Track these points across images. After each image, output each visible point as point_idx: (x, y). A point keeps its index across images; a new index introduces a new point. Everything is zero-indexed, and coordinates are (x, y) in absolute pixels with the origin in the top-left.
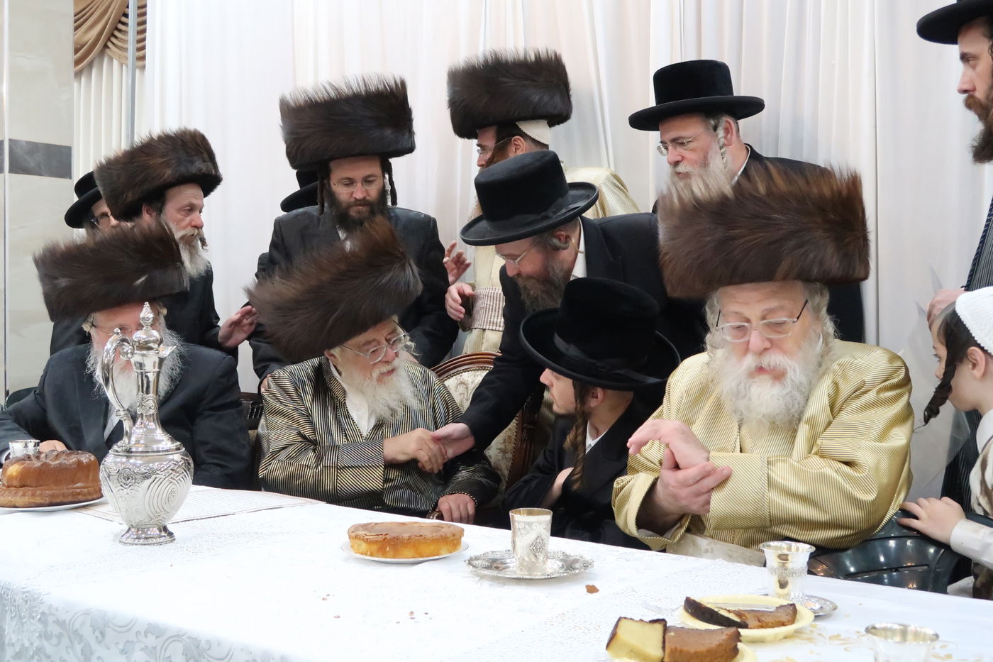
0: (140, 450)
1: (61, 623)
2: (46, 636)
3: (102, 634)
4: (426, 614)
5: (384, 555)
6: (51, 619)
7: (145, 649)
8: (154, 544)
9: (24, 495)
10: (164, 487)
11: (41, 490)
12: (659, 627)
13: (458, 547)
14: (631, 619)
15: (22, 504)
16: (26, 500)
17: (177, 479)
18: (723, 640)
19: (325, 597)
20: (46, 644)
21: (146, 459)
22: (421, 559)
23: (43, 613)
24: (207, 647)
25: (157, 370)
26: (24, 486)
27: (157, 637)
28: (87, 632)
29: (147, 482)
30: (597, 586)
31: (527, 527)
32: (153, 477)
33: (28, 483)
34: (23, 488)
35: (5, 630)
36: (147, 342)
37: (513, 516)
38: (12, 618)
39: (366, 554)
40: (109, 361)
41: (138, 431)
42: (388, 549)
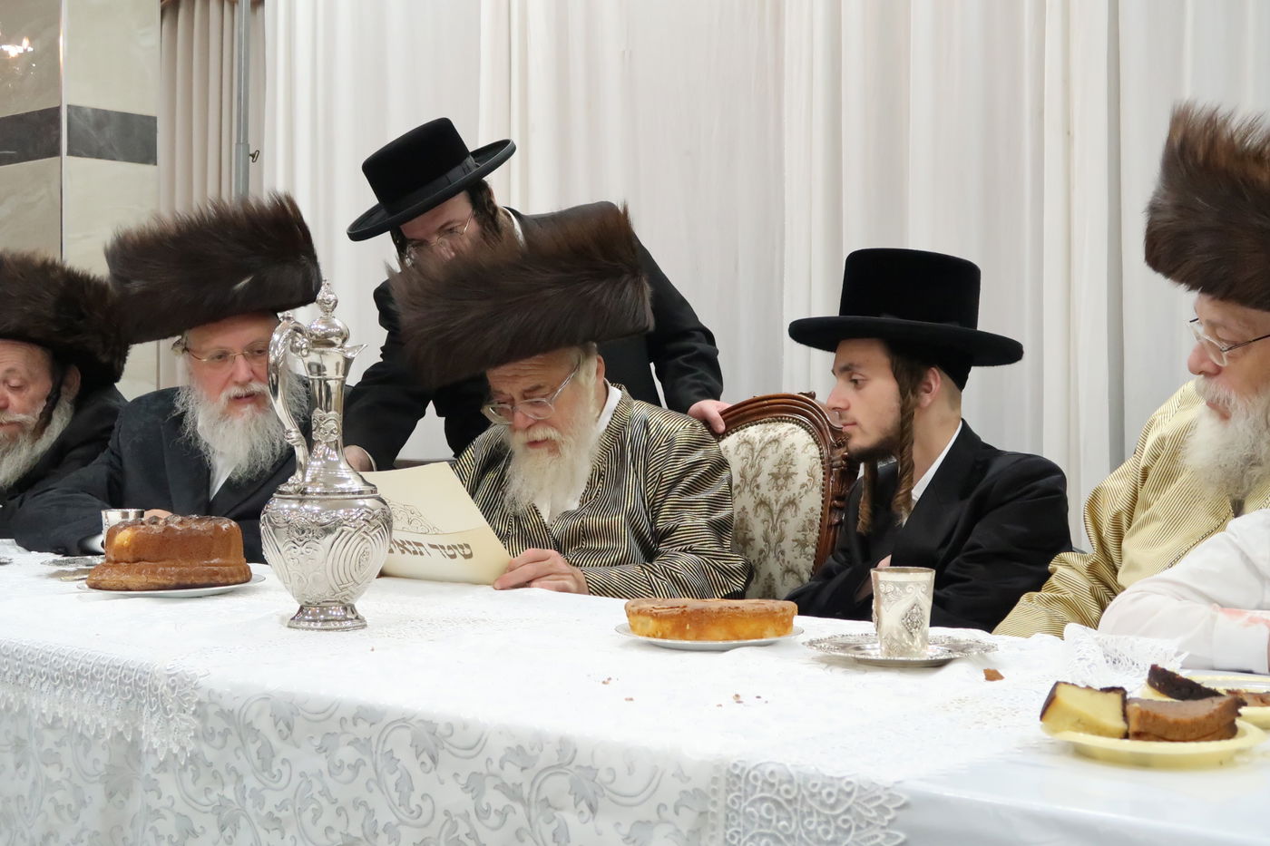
0: (318, 490)
1: (226, 715)
2: (205, 735)
3: (289, 727)
4: (758, 697)
5: (683, 636)
6: (212, 710)
7: (355, 742)
8: (337, 629)
9: (139, 573)
10: (353, 546)
11: (163, 566)
12: (1115, 699)
13: (789, 630)
14: (1073, 684)
15: (137, 585)
16: (143, 579)
17: (372, 534)
19: (606, 680)
20: (205, 748)
21: (328, 503)
22: (735, 642)
23: (199, 703)
24: (448, 732)
25: (340, 376)
26: (138, 561)
27: (372, 724)
28: (264, 724)
29: (330, 538)
30: (1001, 672)
31: (898, 589)
32: (339, 530)
33: (146, 556)
34: (137, 564)
35: (141, 733)
36: (326, 336)
38: (152, 714)
39: (654, 636)
40: (277, 358)
41: (314, 463)
42: (688, 627)
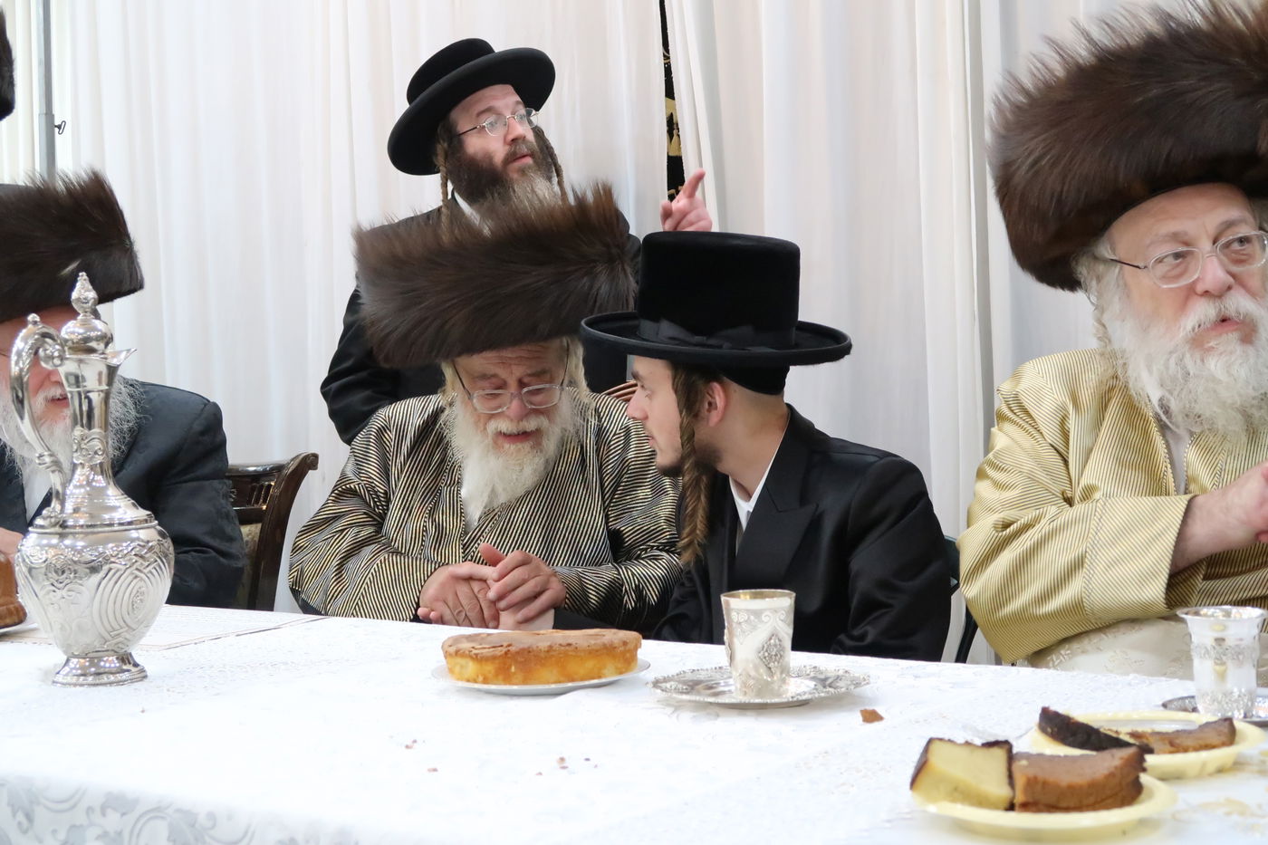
0: (82, 522)
3: (29, 817)
4: (587, 760)
5: (507, 680)
7: (104, 837)
8: (111, 683)
10: (124, 586)
12: (1000, 754)
13: (633, 664)
14: (949, 740)
17: (146, 571)
18: (1116, 768)
19: (409, 743)
21: (92, 537)
22: (570, 684)
24: (210, 824)
25: (105, 387)
27: (123, 814)
29: (96, 578)
30: (880, 711)
31: (752, 617)
32: (106, 568)
36: (87, 340)
37: (727, 603)
39: (475, 681)
40: (21, 370)
41: (76, 491)
42: (513, 669)
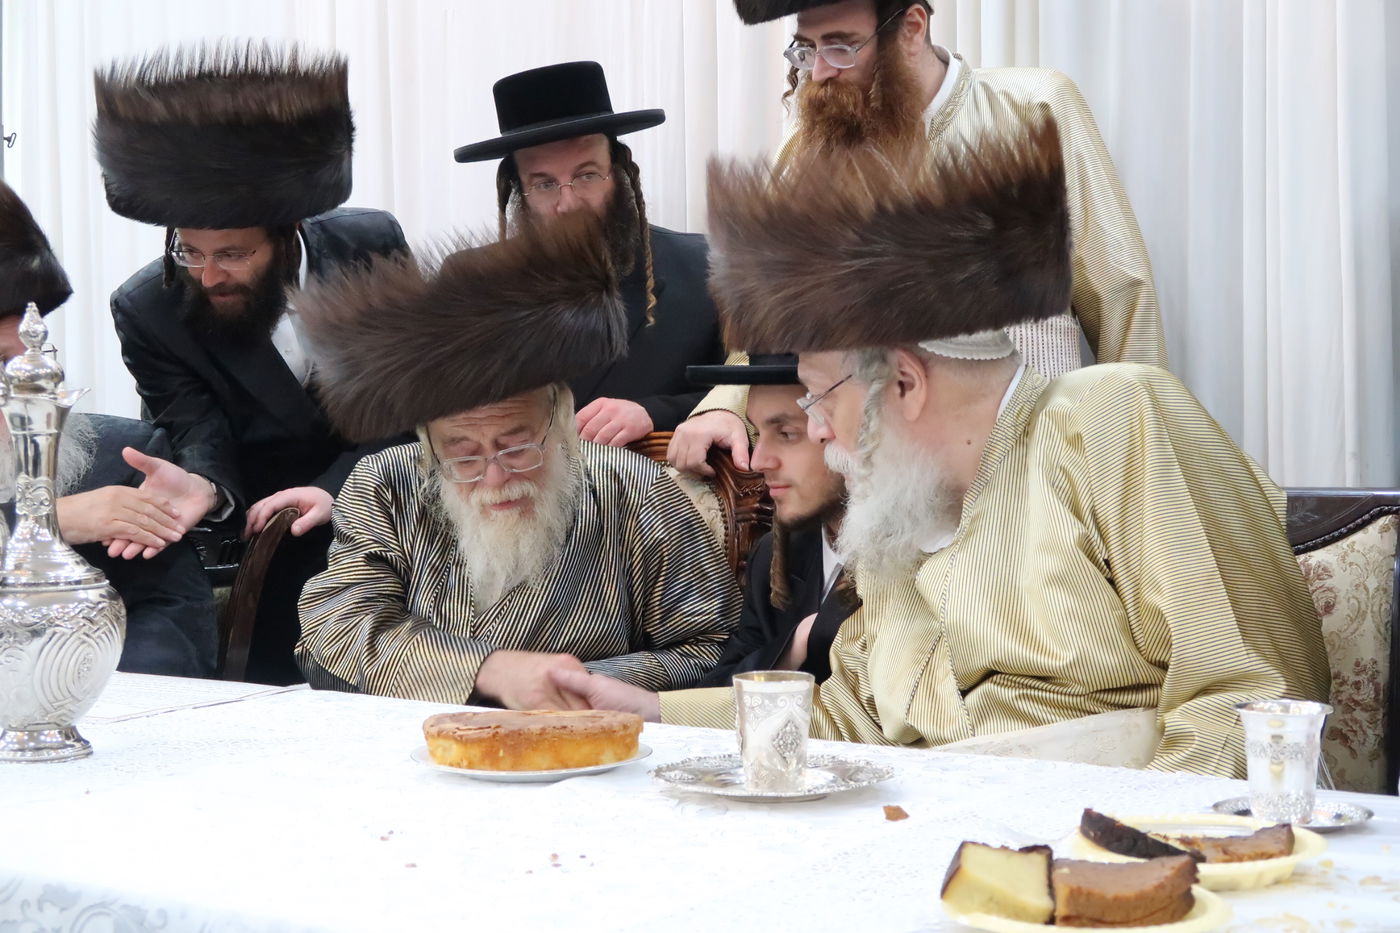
0: (24, 580)
4: (583, 857)
5: (494, 765)
8: (52, 760)
10: (70, 652)
12: (1038, 859)
13: (633, 750)
14: (984, 845)
17: (94, 636)
18: (1166, 878)
19: (385, 835)
21: (35, 597)
22: (564, 771)
24: (160, 923)
25: (54, 431)
27: (63, 909)
29: (38, 642)
30: (905, 808)
31: (767, 702)
32: (49, 631)
36: (34, 377)
37: (739, 685)
39: (459, 766)
41: (18, 546)
42: (501, 753)
